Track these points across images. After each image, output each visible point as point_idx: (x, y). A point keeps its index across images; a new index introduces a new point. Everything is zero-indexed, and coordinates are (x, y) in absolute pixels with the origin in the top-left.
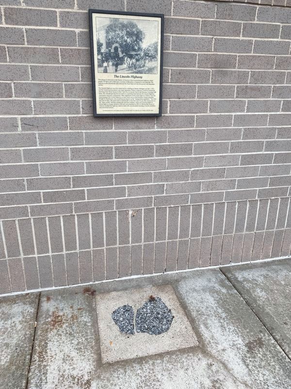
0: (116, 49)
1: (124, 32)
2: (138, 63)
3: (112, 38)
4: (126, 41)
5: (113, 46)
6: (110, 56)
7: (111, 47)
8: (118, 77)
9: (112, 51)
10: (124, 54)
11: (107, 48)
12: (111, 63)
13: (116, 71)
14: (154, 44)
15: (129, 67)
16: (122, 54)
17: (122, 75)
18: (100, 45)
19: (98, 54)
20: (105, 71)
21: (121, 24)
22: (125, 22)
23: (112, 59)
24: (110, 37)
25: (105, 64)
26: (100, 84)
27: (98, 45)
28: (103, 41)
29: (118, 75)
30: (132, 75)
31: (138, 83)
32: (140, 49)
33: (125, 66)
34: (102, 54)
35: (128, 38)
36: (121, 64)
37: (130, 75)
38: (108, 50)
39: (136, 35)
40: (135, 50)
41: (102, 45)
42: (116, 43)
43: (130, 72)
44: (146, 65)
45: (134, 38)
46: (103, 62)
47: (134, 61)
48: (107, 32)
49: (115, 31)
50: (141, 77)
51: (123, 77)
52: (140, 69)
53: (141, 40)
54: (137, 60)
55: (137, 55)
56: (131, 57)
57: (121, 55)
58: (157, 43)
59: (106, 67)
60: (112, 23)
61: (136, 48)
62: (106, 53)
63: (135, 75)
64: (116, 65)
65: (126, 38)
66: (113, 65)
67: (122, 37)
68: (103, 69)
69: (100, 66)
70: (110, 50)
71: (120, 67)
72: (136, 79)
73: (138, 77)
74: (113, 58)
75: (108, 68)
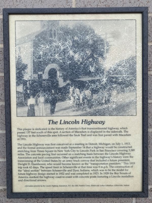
0: (52, 73)
1: (69, 43)
2: (95, 96)
3: (45, 54)
4: (72, 58)
5: (47, 69)
6: (41, 86)
7: (43, 70)
8: (56, 123)
9: (45, 76)
10: (68, 82)
11: (35, 72)
12: (42, 99)
13: (53, 111)
14: (128, 61)
15: (79, 105)
16: (65, 81)
17: (63, 119)
18: (21, 68)
19: (18, 84)
20: (31, 113)
21: (62, 29)
22: (71, 26)
23: (44, 91)
24: (41, 53)
25: (31, 101)
26: (20, 137)
27: (17, 68)
28: (28, 60)
29: (55, 119)
30: (84, 118)
31: (95, 133)
32: (99, 71)
33: (70, 102)
34: (25, 83)
35: (75, 52)
36: (63, 99)
37: (80, 119)
38: (36, 76)
39: (92, 46)
40: (89, 74)
41: (25, 67)
42: (53, 62)
43: (80, 112)
44: (113, 99)
45: (89, 52)
46: (27, 96)
47: (88, 92)
48: (36, 45)
49: (51, 42)
50: (103, 123)
51: (65, 122)
52: (100, 108)
53: (101, 55)
54: (94, 91)
55: (93, 82)
56: (82, 86)
57: (62, 84)
58: (134, 58)
59: (32, 106)
60: (45, 29)
61: (92, 69)
62: (34, 81)
63: (89, 118)
64: (53, 103)
65: (71, 53)
66: (46, 101)
67: (65, 52)
68: (26, 109)
69: (20, 104)
70: (40, 76)
71: (59, 105)
72: (92, 126)
73: (96, 123)
74: (47, 89)
75: (36, 108)
